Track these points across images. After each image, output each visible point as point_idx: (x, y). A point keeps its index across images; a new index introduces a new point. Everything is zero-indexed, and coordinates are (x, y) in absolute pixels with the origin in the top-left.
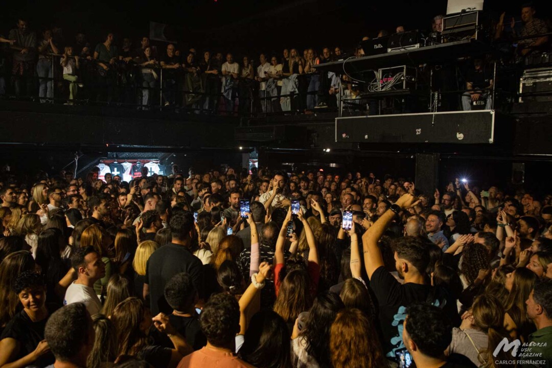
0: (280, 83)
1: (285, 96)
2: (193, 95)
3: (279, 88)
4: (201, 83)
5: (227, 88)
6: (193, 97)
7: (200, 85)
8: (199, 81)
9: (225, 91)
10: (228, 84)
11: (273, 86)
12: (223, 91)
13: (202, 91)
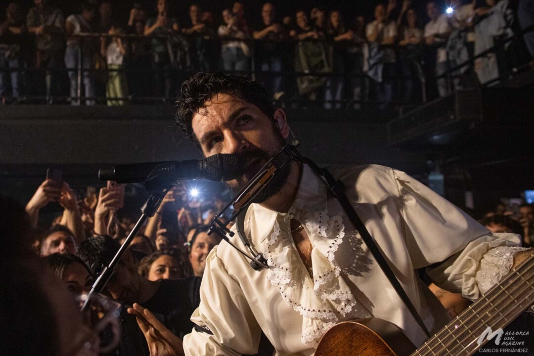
0: (470, 37)
1: (483, 55)
2: (311, 77)
3: (470, 46)
4: (323, 57)
5: (372, 62)
6: (311, 82)
7: (322, 62)
8: (320, 54)
9: (371, 68)
10: (373, 54)
11: (459, 46)
12: (366, 68)
13: (327, 69)
